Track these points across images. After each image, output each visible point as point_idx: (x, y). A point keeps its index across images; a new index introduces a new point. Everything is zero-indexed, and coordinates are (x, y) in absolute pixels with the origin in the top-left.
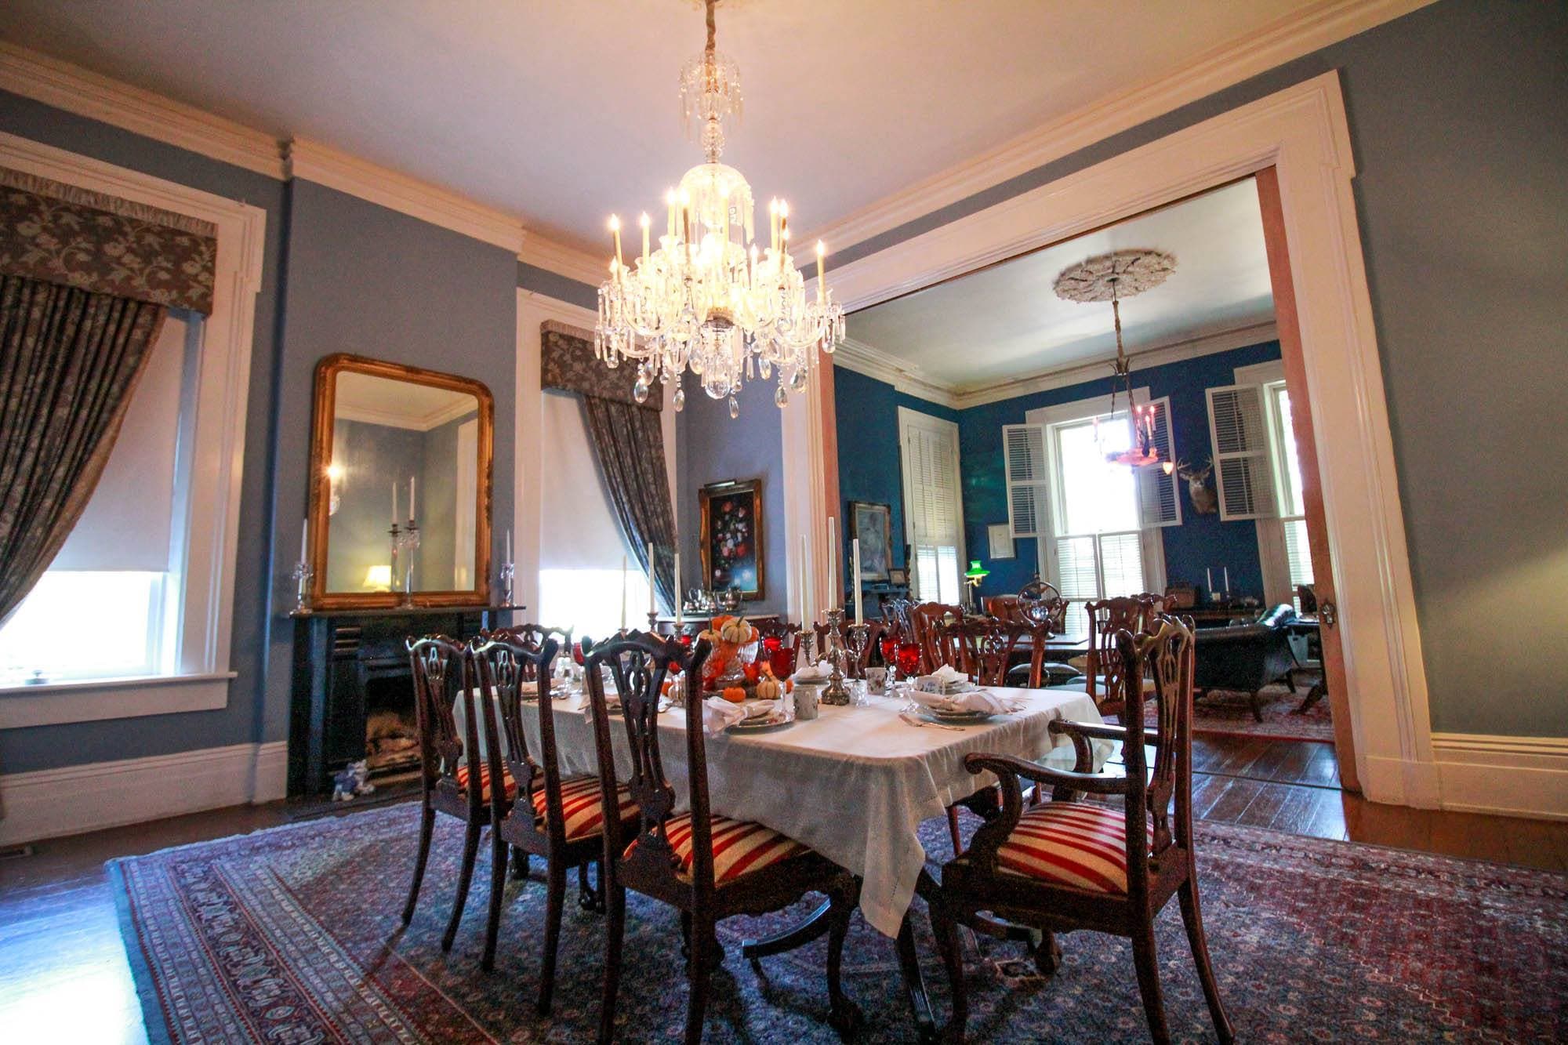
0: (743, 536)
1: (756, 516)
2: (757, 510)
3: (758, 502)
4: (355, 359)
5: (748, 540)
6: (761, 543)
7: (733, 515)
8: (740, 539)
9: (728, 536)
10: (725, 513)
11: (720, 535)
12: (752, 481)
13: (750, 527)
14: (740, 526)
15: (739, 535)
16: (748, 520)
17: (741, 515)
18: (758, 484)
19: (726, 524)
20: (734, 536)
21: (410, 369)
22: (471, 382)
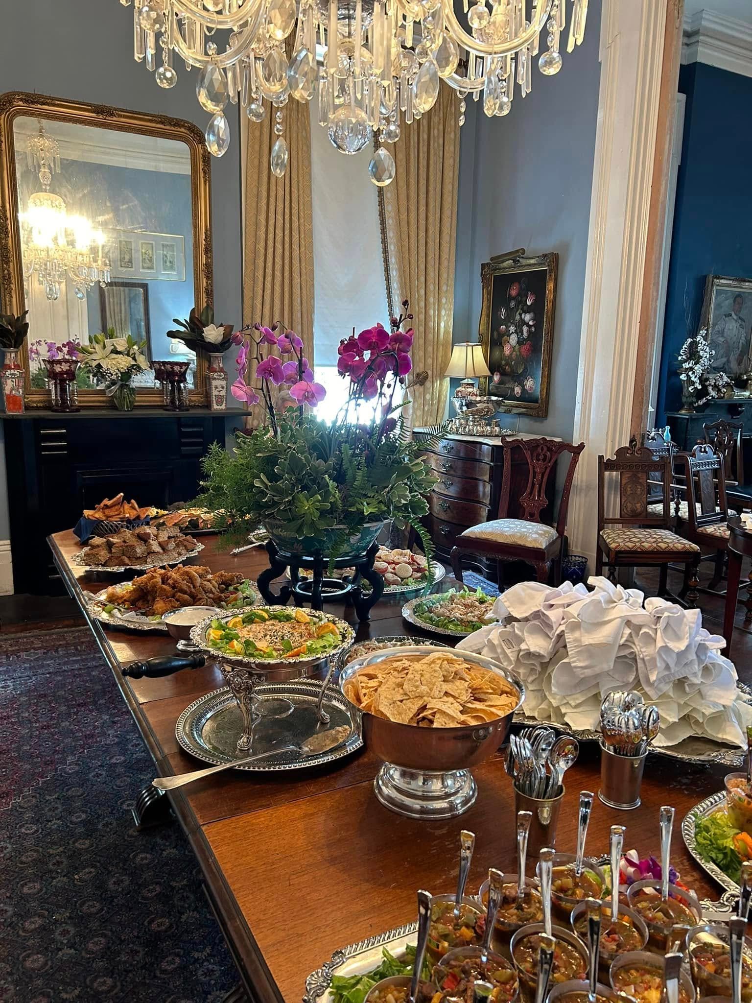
0: (529, 332)
1: (548, 306)
2: (549, 296)
3: (550, 286)
4: (30, 99)
5: (535, 337)
6: (551, 342)
7: (520, 300)
8: (525, 334)
9: (512, 329)
10: (511, 298)
11: (503, 327)
12: (545, 256)
13: (538, 320)
14: (527, 317)
15: (525, 329)
16: (537, 310)
17: (529, 303)
18: (554, 261)
19: (510, 313)
20: (519, 332)
21: (99, 110)
22: (177, 123)
